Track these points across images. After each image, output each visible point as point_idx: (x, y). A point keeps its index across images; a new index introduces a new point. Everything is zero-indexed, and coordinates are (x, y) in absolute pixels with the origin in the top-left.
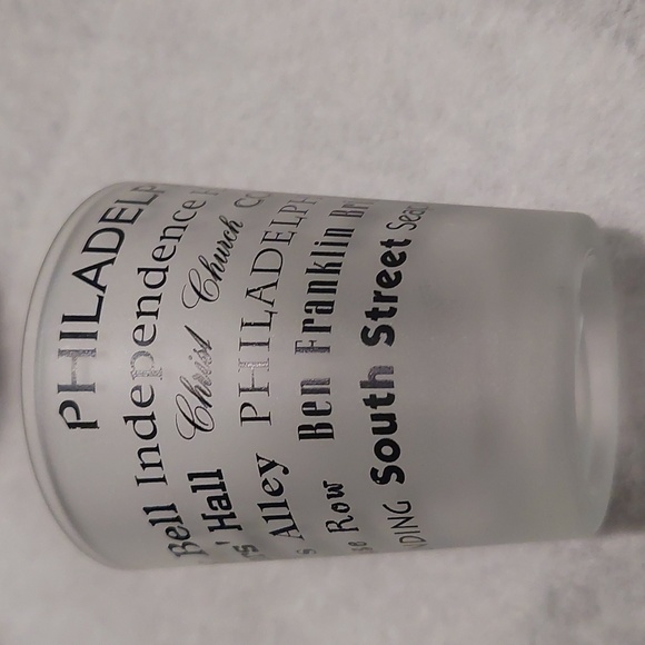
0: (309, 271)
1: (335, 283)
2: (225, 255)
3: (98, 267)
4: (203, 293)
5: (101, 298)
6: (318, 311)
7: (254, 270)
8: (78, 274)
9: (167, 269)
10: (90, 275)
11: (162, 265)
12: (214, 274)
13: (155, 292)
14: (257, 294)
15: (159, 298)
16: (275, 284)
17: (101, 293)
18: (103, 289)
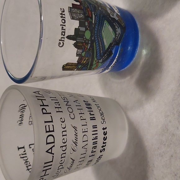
0: (93, 139)
1: (97, 142)
2: (77, 139)
3: (51, 148)
4: (74, 150)
5: (53, 156)
6: (94, 148)
7: (83, 142)
8: (47, 152)
9: (66, 146)
10: (50, 151)
11: (65, 144)
12: (76, 144)
13: (64, 152)
14: (84, 147)
15: (65, 153)
16: (87, 144)
17: (53, 155)
18: (53, 154)
